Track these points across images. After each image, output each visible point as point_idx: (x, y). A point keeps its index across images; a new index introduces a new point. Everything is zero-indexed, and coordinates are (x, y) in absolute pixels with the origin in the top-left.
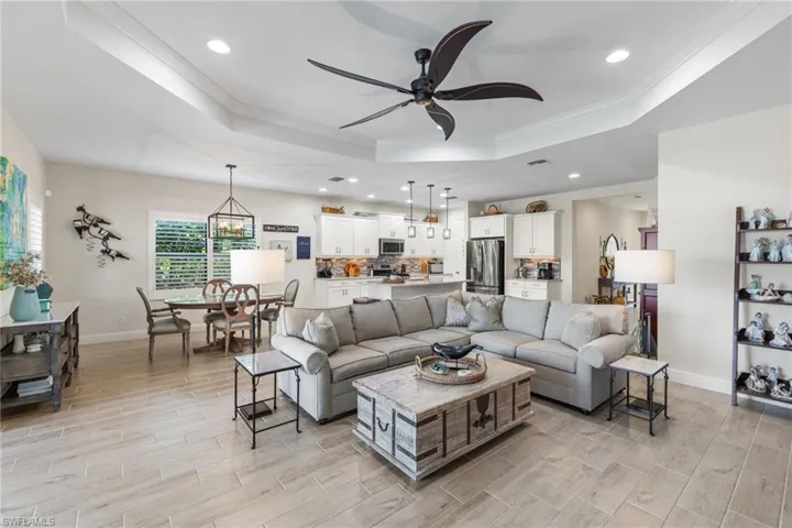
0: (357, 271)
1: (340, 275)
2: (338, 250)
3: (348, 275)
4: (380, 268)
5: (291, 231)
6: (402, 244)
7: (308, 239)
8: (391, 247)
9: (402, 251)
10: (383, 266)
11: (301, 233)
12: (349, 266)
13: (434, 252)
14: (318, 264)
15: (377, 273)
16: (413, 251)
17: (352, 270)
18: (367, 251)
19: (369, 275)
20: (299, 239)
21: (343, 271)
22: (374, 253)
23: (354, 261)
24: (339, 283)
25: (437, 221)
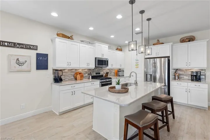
0: (82, 77)
1: (71, 80)
2: (69, 64)
3: (76, 79)
4: (95, 75)
5: (30, 48)
6: (107, 61)
7: (46, 56)
8: (101, 63)
9: (107, 65)
10: (97, 74)
11: (40, 51)
12: (77, 74)
13: (121, 65)
14: (54, 73)
15: (93, 77)
16: (112, 65)
17: (78, 76)
18: (88, 64)
19: (89, 78)
20: (38, 55)
21: (73, 77)
22: (92, 66)
23: (80, 71)
24: (69, 87)
25: (121, 51)
